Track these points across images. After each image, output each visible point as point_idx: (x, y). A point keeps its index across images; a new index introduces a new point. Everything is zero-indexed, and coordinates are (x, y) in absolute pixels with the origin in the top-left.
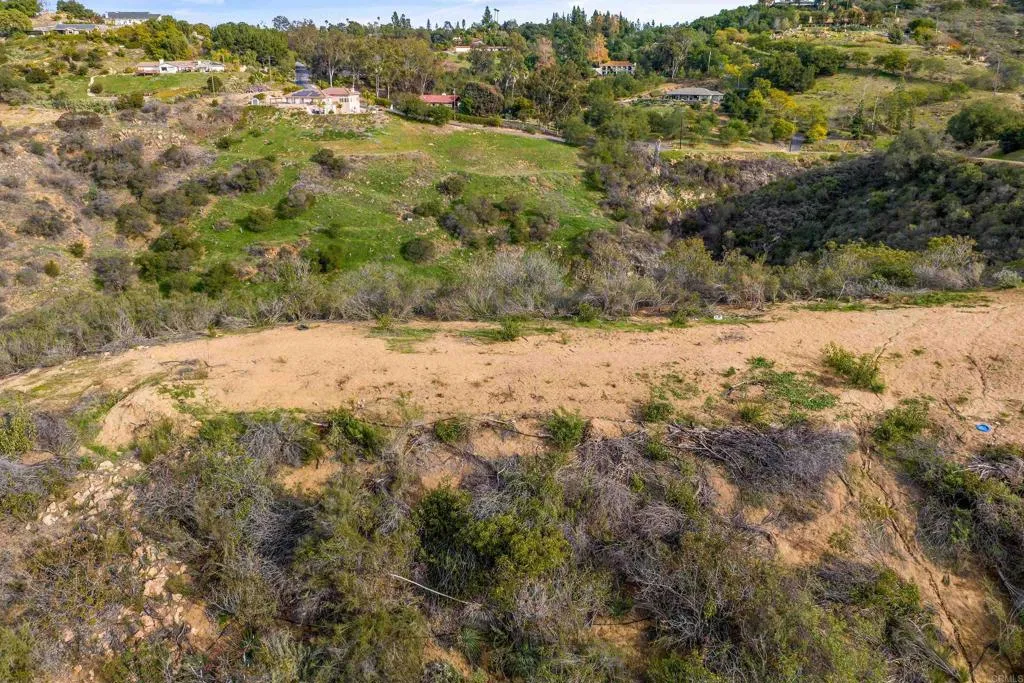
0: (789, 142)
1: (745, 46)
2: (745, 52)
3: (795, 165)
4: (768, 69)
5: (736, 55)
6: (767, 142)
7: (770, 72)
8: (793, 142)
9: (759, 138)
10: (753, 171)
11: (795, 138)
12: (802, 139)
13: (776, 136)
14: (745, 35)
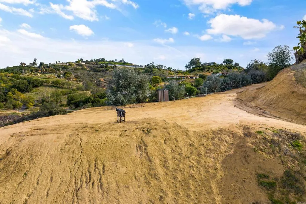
0: (20, 109)
1: (11, 78)
2: (10, 80)
3: (20, 116)
4: (15, 85)
5: (7, 81)
6: (11, 109)
7: (17, 86)
8: (22, 109)
9: (9, 108)
10: (2, 120)
11: (23, 107)
12: (25, 107)
13: (15, 108)
14: (12, 74)
